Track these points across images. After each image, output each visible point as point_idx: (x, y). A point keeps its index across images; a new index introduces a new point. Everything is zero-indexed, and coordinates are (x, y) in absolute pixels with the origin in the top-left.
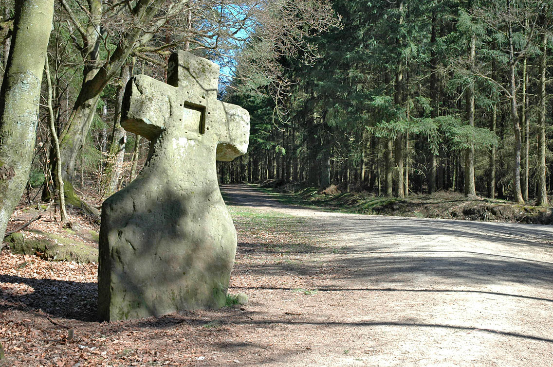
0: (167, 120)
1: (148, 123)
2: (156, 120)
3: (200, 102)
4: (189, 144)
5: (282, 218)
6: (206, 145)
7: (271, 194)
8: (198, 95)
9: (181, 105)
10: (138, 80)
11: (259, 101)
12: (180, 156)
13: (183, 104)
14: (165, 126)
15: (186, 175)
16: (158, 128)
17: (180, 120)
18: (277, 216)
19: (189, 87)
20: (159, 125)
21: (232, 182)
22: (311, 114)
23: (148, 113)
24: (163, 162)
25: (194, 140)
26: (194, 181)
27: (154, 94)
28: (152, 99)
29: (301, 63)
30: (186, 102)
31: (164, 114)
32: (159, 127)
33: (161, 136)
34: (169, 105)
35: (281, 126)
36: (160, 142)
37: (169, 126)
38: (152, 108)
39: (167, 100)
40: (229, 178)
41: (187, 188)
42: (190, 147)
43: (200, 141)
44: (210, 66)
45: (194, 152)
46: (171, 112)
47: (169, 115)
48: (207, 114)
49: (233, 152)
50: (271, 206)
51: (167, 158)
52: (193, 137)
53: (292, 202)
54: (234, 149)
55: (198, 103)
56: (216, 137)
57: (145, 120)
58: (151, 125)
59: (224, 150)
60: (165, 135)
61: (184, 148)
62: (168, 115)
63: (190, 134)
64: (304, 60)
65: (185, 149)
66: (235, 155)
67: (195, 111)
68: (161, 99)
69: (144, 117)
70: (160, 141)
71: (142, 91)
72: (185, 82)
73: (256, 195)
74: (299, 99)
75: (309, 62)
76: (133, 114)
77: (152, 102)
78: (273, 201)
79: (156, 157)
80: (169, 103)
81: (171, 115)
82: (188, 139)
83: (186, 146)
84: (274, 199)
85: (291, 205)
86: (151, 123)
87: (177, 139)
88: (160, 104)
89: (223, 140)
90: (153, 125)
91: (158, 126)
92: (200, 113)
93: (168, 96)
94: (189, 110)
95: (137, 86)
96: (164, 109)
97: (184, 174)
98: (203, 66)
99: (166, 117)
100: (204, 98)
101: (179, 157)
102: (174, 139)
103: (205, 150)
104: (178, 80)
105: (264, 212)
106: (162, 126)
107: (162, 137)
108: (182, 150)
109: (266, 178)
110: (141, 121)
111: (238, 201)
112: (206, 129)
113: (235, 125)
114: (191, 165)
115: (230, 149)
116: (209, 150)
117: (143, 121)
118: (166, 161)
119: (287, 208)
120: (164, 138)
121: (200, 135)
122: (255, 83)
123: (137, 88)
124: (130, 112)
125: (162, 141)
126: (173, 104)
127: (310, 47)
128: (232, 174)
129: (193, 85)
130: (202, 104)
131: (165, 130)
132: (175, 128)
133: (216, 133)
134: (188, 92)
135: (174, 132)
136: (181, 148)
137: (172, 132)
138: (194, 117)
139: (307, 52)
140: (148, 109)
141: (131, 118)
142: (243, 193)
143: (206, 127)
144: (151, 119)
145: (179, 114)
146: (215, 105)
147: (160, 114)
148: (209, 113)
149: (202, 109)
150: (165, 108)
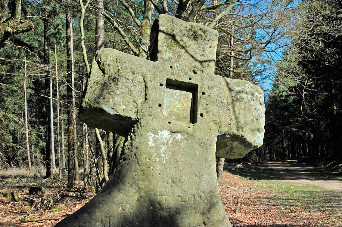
0: (140, 107)
1: (112, 112)
2: (124, 107)
3: (190, 79)
4: (174, 139)
5: (316, 192)
6: (199, 139)
7: (306, 168)
8: (187, 70)
9: (161, 85)
10: (100, 56)
11: (291, 101)
12: (160, 157)
13: (164, 83)
14: (137, 115)
15: (169, 185)
16: (128, 120)
17: (160, 105)
18: (312, 190)
19: (174, 60)
20: (128, 115)
21: (277, 160)
22: (332, 107)
23: (111, 100)
24: (133, 169)
25: (182, 132)
26: (181, 195)
27: (121, 72)
28: (118, 79)
29: (322, 64)
30: (168, 80)
31: (135, 99)
32: (128, 117)
33: (132, 131)
34: (143, 86)
35: (309, 116)
36: (131, 139)
37: (143, 116)
38: (118, 92)
39: (141, 79)
40: (275, 157)
41: (170, 206)
42: (176, 142)
43: (191, 133)
44: (204, 32)
45: (182, 150)
46: (146, 95)
47: (144, 100)
48: (199, 94)
49: (242, 146)
50: (307, 179)
51: (138, 163)
52: (179, 129)
53: (323, 174)
54: (243, 141)
55: (187, 80)
56: (214, 127)
57: (107, 109)
58: (116, 115)
59: (228, 143)
60: (138, 128)
61: (166, 146)
62: (141, 100)
63: (175, 125)
64: (324, 61)
65: (168, 147)
66: (245, 149)
67: (183, 92)
68: (131, 78)
69: (105, 105)
70: (131, 137)
71: (104, 70)
72: (168, 53)
73: (295, 169)
74: (321, 97)
75: (329, 62)
76: (89, 102)
77: (119, 83)
78: (307, 174)
79: (124, 162)
80: (143, 84)
81: (146, 99)
82: (173, 132)
83: (170, 143)
84: (309, 172)
85: (323, 177)
86: (115, 113)
87: (155, 133)
88: (129, 85)
89: (225, 130)
90: (119, 115)
91: (126, 117)
92: (190, 95)
93: (142, 73)
94: (174, 91)
95: (99, 63)
96: (137, 91)
97: (165, 184)
98: (195, 32)
99: (139, 103)
100: (196, 73)
101: (158, 160)
102: (150, 133)
103: (198, 147)
104: (158, 52)
105: (301, 185)
106: (134, 116)
107: (134, 132)
108: (163, 149)
109: (301, 156)
110: (102, 111)
111: (281, 175)
112: (199, 116)
113: (243, 107)
114: (176, 170)
115: (236, 143)
116: (205, 146)
117: (104, 111)
118: (138, 167)
119: (320, 180)
120: (136, 134)
121: (191, 125)
122: (285, 86)
123: (98, 67)
124: (85, 99)
125: (133, 137)
126: (149, 84)
127: (329, 50)
128: (277, 154)
129: (179, 57)
130: (193, 81)
131: (137, 121)
132: (151, 117)
133: (214, 121)
134: (171, 67)
135: (151, 123)
136: (162, 146)
137: (147, 123)
138: (183, 100)
139: (327, 54)
140: (112, 93)
141: (86, 108)
142: (284, 168)
143: (199, 113)
144: (117, 107)
145: (158, 97)
146: (212, 82)
147: (130, 100)
148: (203, 93)
149: (192, 88)
150: (139, 90)
